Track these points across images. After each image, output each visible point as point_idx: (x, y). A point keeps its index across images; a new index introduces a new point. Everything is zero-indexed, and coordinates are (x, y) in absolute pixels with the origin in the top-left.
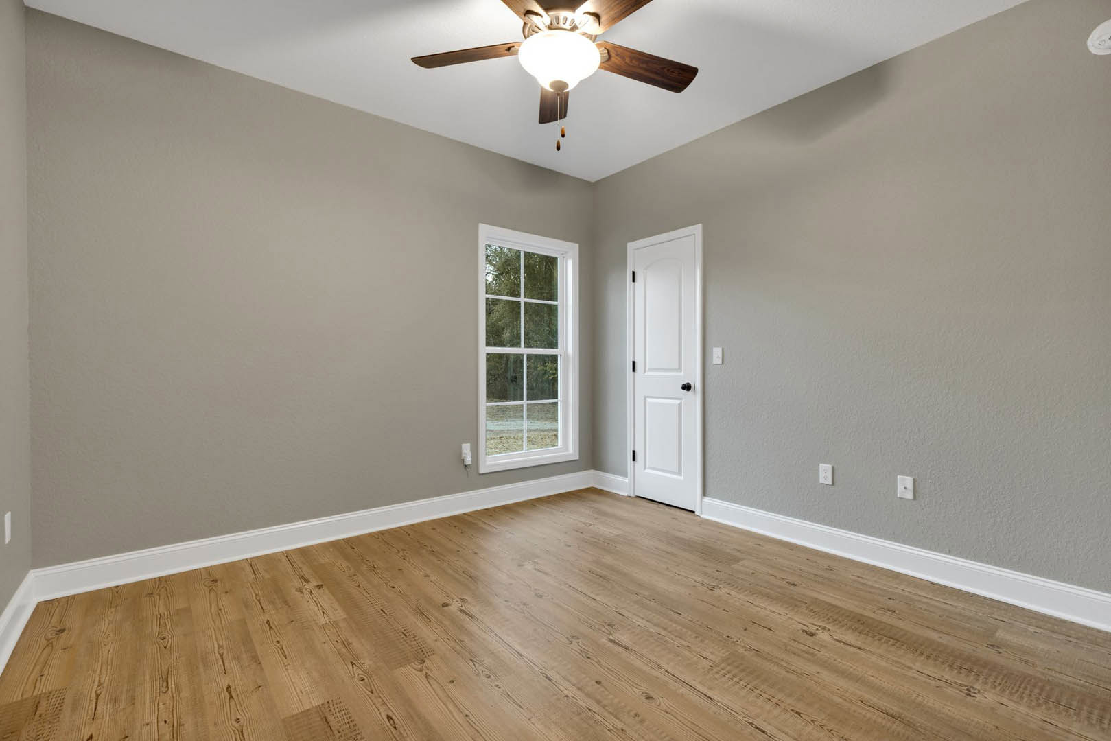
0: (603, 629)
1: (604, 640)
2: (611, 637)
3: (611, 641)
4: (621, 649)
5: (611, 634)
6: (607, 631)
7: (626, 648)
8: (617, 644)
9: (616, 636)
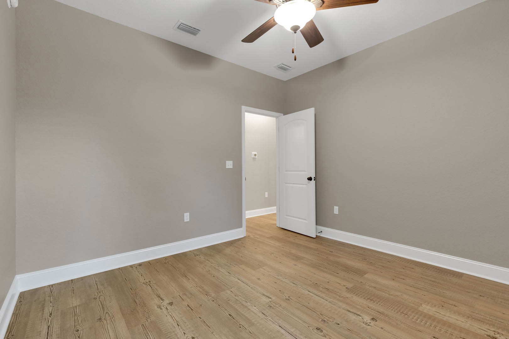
0: (274, 304)
1: (273, 298)
2: (270, 300)
3: (270, 298)
4: (266, 294)
5: (270, 301)
6: (272, 303)
7: (264, 295)
8: (268, 297)
9: (268, 300)
